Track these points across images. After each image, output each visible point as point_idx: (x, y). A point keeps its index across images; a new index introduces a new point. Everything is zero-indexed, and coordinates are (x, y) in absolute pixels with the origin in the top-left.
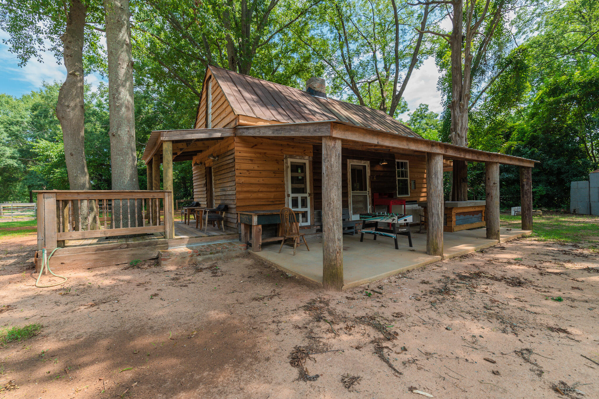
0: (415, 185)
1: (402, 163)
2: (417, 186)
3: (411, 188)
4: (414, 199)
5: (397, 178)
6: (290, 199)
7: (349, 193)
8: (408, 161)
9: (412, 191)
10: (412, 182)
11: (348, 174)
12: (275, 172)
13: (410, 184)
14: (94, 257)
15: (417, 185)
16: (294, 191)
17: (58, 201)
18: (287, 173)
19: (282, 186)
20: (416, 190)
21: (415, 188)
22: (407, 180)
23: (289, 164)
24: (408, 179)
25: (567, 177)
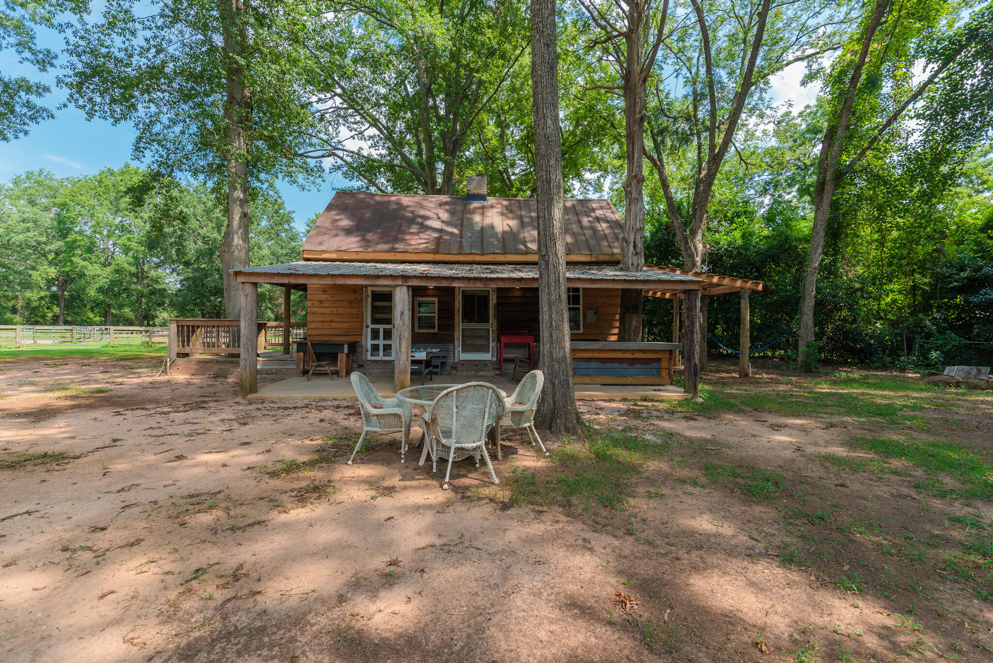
0: (597, 316)
3: (585, 321)
4: (593, 337)
6: (369, 330)
7: (456, 325)
9: (588, 326)
10: (591, 312)
11: (456, 302)
12: (351, 302)
13: (585, 314)
14: (196, 367)
15: (601, 316)
16: (375, 321)
17: (178, 326)
18: (366, 302)
19: (360, 316)
20: (600, 323)
21: (597, 321)
23: (370, 293)
24: (581, 306)
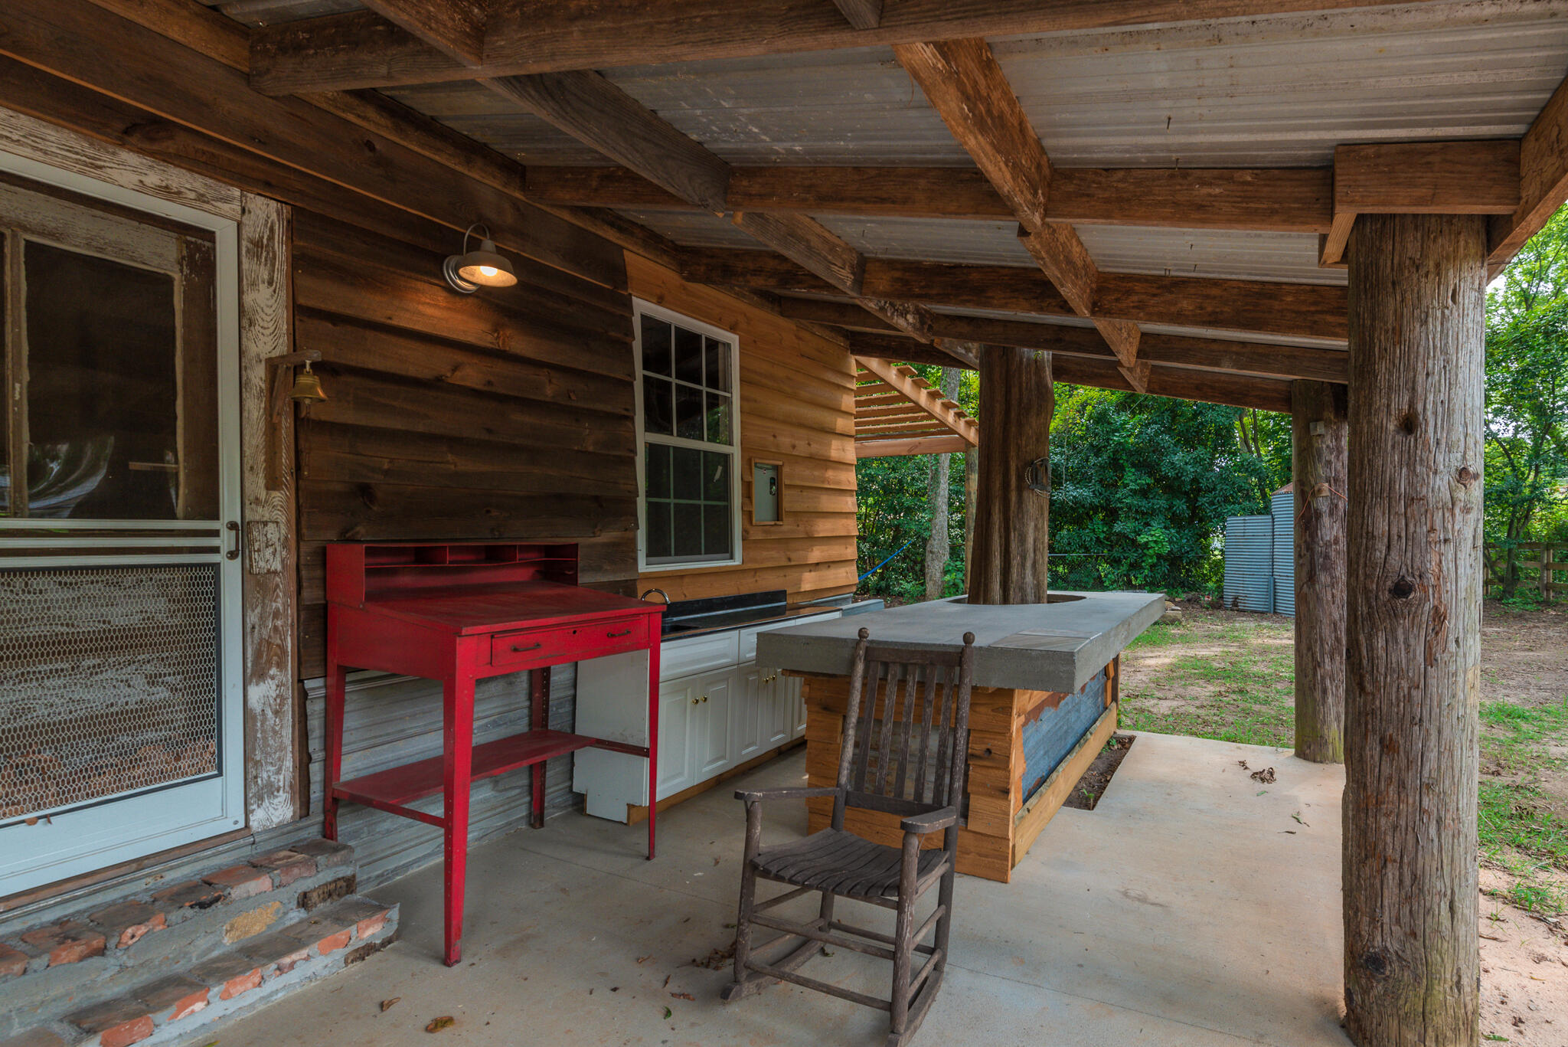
0: (778, 497)
1: (689, 341)
2: (786, 505)
3: (748, 515)
4: (770, 582)
5: (643, 438)
8: (733, 339)
9: (756, 535)
10: (761, 480)
13: (747, 487)
15: (788, 496)
20: (787, 526)
21: (778, 516)
22: (725, 459)
24: (735, 451)
25: (1212, 503)
